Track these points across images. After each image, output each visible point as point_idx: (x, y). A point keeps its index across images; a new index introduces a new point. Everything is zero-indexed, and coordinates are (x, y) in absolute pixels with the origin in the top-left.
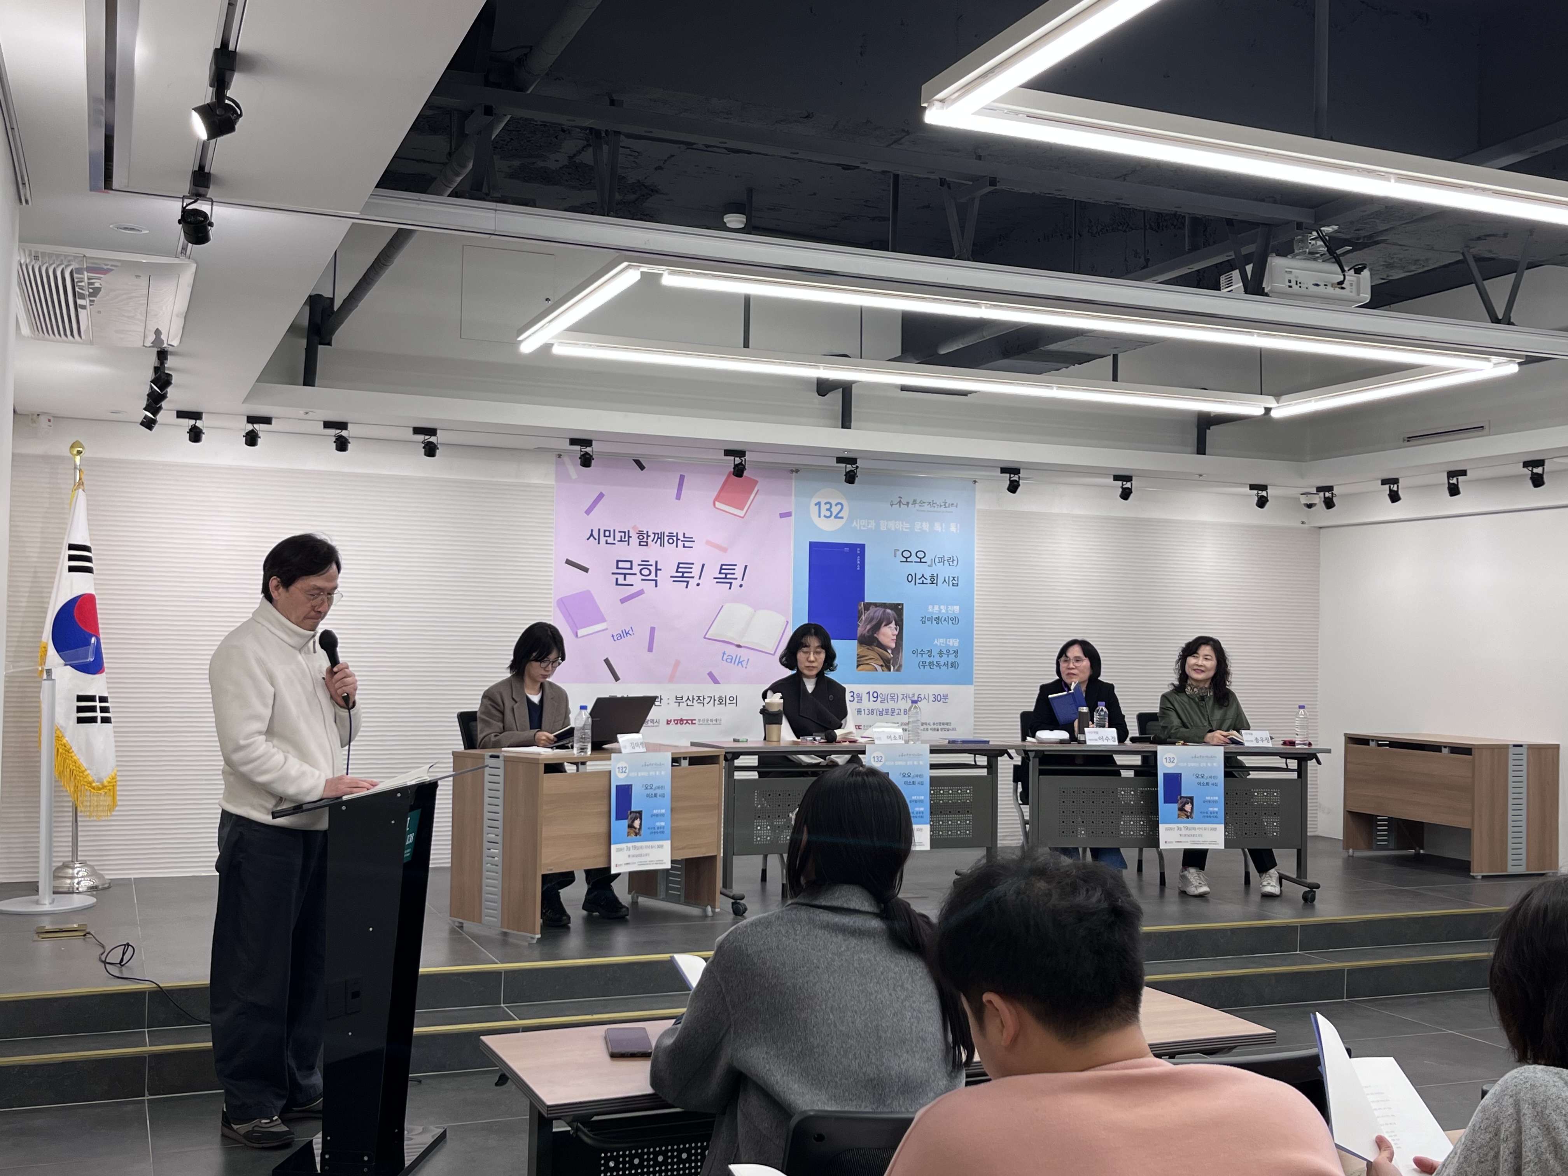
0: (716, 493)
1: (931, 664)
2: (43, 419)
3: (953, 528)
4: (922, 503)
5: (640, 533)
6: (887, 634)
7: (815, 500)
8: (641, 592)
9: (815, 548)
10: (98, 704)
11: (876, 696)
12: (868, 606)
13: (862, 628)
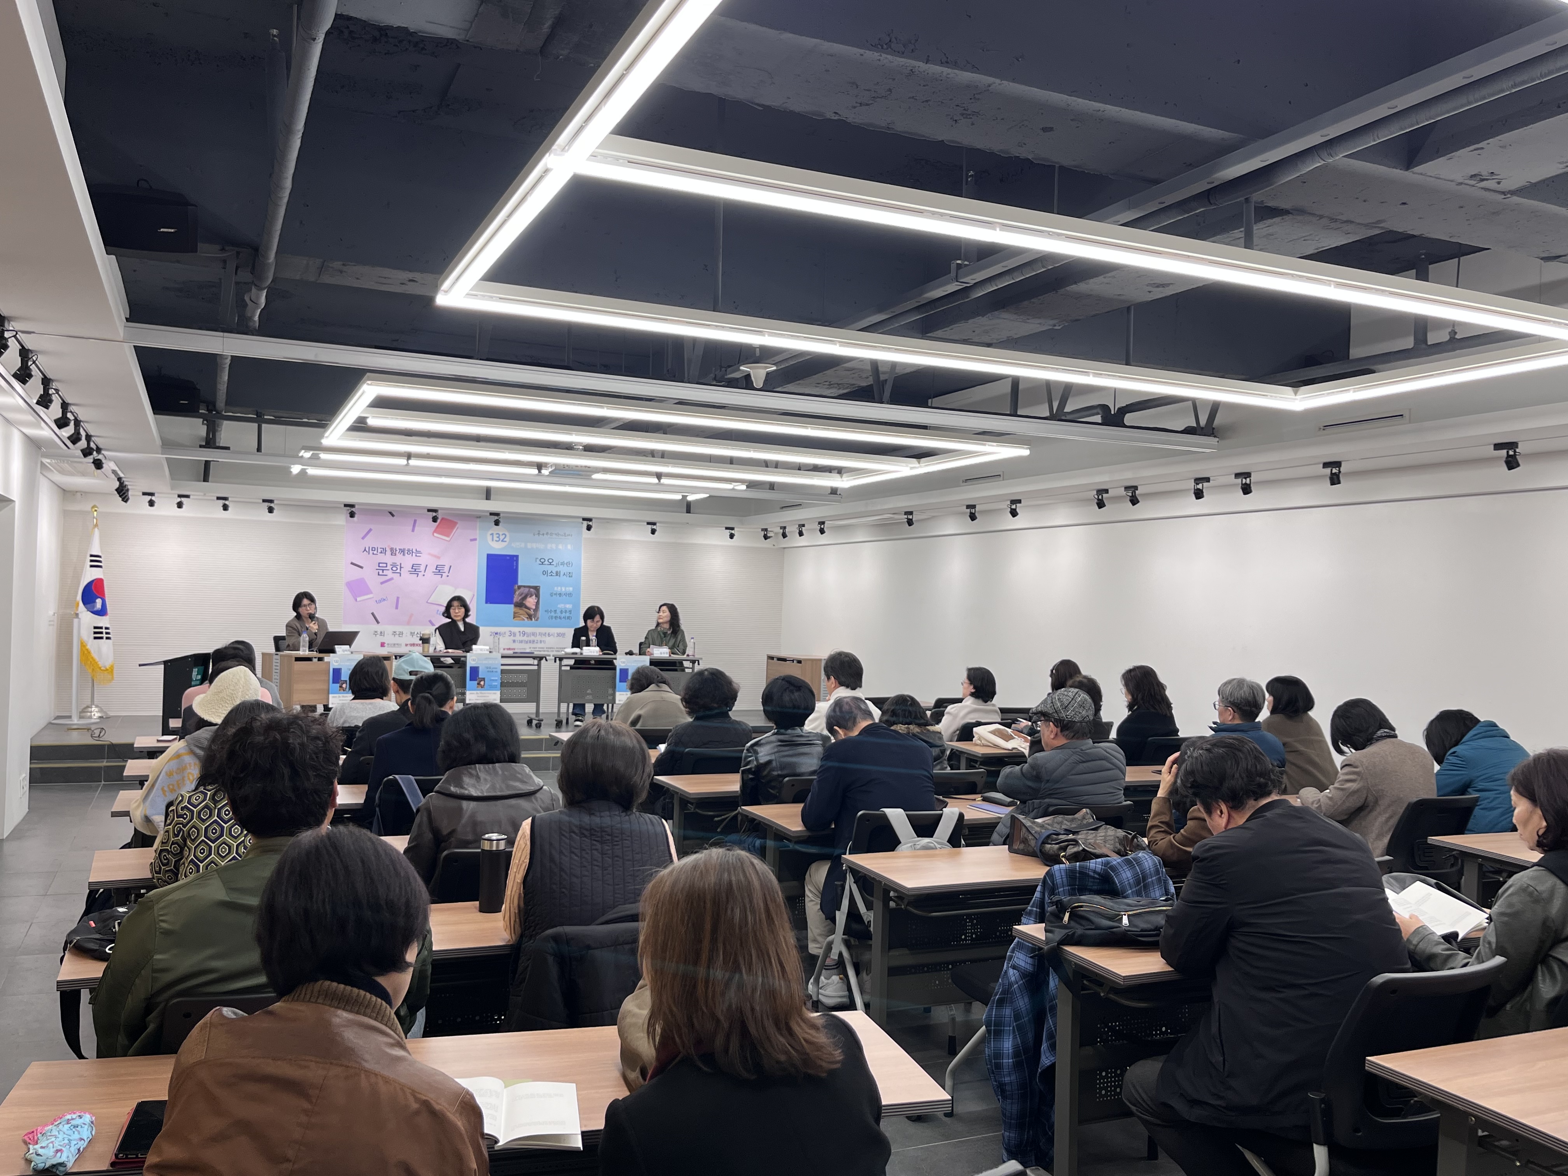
0: (434, 529)
1: (556, 617)
2: (79, 494)
3: (569, 547)
4: (551, 534)
5: (392, 549)
6: (531, 602)
7: (490, 532)
8: (392, 579)
9: (489, 556)
10: (104, 630)
11: (524, 634)
12: (519, 587)
13: (517, 598)
